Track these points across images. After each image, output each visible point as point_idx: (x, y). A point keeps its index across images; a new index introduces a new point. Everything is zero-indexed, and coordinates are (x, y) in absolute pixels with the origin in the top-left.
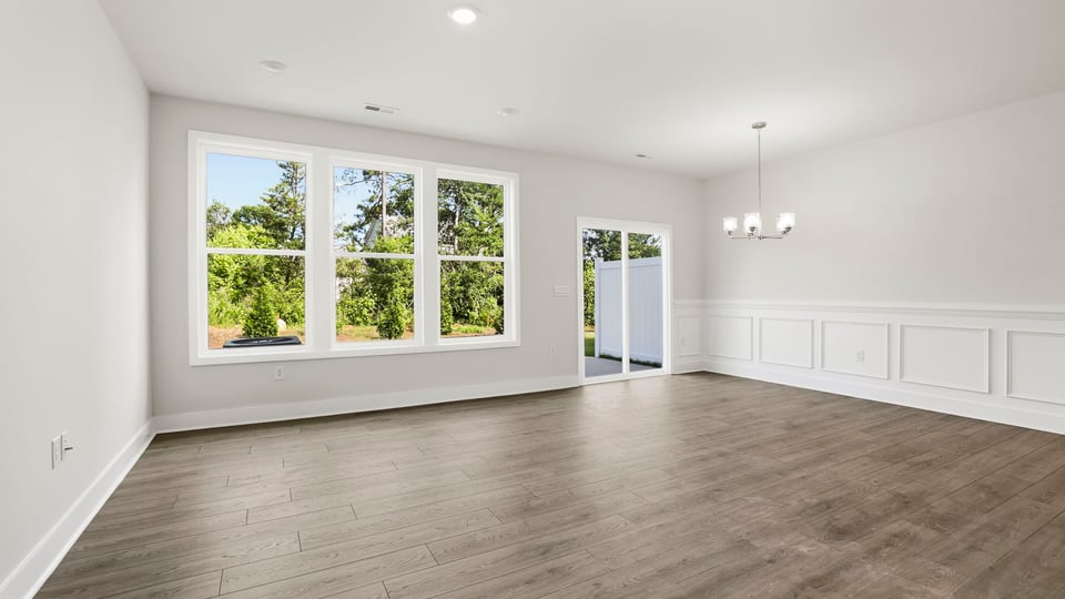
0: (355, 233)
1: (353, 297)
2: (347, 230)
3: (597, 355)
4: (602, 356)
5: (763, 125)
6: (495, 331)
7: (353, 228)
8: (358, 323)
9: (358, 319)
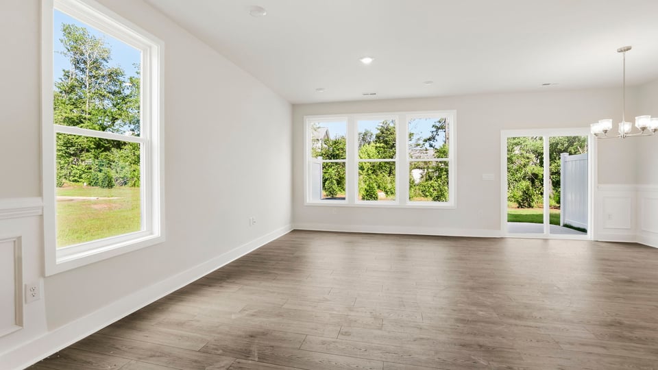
0: (431, 142)
1: (427, 180)
2: (425, 141)
3: (562, 224)
4: (566, 226)
5: (629, 49)
6: (518, 205)
7: (429, 139)
8: (427, 196)
9: (427, 194)
